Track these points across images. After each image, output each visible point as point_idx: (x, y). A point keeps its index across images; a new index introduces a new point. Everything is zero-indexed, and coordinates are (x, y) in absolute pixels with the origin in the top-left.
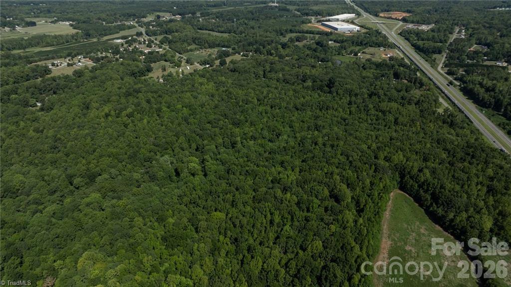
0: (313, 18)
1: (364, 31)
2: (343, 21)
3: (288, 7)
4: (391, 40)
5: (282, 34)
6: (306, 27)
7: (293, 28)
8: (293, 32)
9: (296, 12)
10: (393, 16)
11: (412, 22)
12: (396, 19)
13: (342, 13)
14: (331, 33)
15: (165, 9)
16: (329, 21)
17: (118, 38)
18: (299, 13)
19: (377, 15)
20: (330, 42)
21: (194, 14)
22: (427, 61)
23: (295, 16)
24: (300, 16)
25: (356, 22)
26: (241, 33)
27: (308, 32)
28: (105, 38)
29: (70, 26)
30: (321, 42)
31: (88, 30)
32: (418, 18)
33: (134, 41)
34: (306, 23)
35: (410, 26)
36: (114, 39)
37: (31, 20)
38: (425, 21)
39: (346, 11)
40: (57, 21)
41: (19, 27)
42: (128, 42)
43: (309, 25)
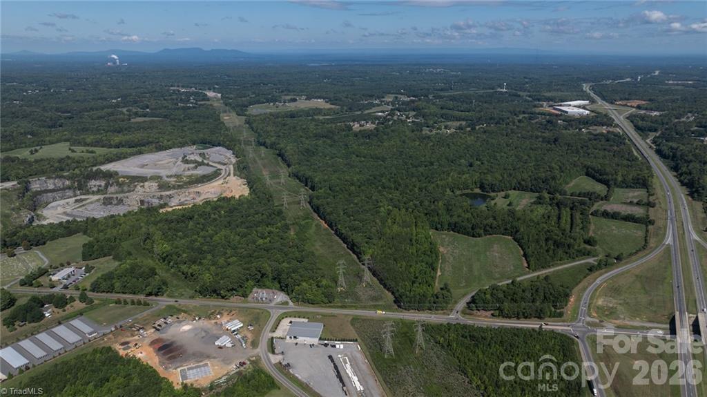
0: (545, 104)
1: (593, 114)
2: (575, 106)
3: (519, 93)
4: (617, 121)
5: (515, 114)
6: (537, 110)
7: (525, 110)
8: (526, 113)
9: (527, 98)
10: (628, 104)
11: (646, 109)
12: (631, 106)
13: (576, 100)
14: (561, 115)
15: (394, 92)
16: (561, 106)
17: (379, 112)
18: (530, 99)
19: (612, 103)
20: (559, 121)
21: (426, 96)
22: (641, 135)
23: (526, 101)
24: (531, 101)
25: (588, 107)
26: (480, 112)
27: (539, 114)
28: (366, 112)
29: (324, 103)
30: (551, 121)
31: (346, 106)
32: (653, 106)
33: (394, 114)
34: (538, 107)
35: (642, 112)
36: (375, 113)
37: (289, 97)
38: (658, 108)
39: (581, 98)
40: (308, 98)
41: (285, 102)
42: (388, 115)
43: (541, 108)
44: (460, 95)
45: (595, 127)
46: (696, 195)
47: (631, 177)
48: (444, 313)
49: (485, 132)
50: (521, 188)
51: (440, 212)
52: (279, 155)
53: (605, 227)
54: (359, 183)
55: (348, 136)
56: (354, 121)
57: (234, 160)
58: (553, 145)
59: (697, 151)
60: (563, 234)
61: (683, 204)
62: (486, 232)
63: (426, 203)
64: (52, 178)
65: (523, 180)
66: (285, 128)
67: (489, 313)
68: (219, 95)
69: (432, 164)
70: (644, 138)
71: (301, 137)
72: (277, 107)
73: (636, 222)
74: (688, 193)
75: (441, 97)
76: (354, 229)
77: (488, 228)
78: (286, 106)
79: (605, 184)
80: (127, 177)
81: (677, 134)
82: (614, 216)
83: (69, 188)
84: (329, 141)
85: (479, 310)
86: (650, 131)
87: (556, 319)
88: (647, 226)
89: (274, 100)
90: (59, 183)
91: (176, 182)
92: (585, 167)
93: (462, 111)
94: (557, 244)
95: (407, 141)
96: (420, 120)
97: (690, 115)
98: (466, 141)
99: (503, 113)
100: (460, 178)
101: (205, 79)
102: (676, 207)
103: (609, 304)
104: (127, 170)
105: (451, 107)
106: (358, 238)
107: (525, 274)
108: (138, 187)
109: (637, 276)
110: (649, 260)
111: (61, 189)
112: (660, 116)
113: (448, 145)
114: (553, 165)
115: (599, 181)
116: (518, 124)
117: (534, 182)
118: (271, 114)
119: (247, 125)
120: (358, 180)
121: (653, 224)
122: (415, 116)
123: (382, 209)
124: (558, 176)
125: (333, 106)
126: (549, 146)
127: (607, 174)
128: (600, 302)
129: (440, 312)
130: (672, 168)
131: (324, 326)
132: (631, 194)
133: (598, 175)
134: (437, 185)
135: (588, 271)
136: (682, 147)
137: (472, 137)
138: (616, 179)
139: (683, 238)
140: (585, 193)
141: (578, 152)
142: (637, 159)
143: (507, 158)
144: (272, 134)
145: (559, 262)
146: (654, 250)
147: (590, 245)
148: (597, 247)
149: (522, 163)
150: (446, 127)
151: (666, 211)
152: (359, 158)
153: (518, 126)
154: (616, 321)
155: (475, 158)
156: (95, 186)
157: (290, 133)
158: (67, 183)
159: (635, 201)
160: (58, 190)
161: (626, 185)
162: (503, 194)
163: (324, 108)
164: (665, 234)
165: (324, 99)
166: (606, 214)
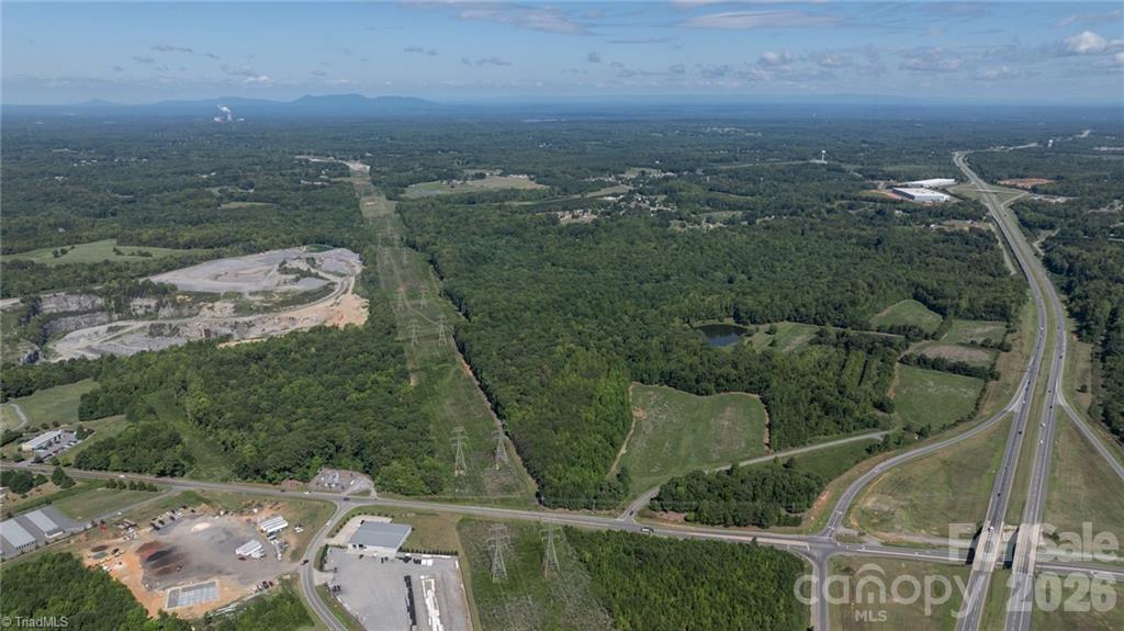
0: (882, 183)
1: (956, 201)
2: (930, 188)
3: (843, 166)
4: (992, 212)
5: (828, 200)
6: (866, 193)
7: (846, 194)
8: (846, 199)
9: (856, 174)
10: (1020, 185)
11: (1046, 193)
12: (1023, 189)
13: (935, 177)
14: (902, 201)
15: (644, 163)
16: (906, 186)
17: (609, 196)
18: (860, 176)
19: (992, 183)
20: (897, 212)
21: (692, 170)
22: (1026, 235)
23: (854, 179)
24: (860, 179)
25: (949, 190)
26: (770, 196)
27: (867, 199)
28: (590, 195)
29: (528, 181)
30: (883, 211)
31: (560, 185)
32: (1058, 187)
33: (632, 199)
34: (868, 189)
35: (1037, 197)
36: (602, 196)
37: (474, 172)
38: (1066, 192)
39: (942, 175)
40: (506, 173)
41: (466, 180)
42: (623, 200)
43: (874, 191)
44: (747, 170)
45: (953, 222)
46: (1084, 332)
47: (982, 302)
48: (610, 514)
49: (768, 228)
50: (798, 317)
51: (652, 354)
52: (431, 262)
53: (917, 383)
54: (538, 308)
55: (548, 232)
56: (564, 209)
57: (359, 269)
58: (873, 251)
59: (1111, 261)
60: (840, 392)
61: (1060, 348)
62: (719, 388)
63: (633, 340)
64: (76, 293)
65: (804, 306)
66: (452, 219)
67: (680, 517)
68: (368, 167)
69: (667, 277)
70: (1030, 239)
71: (474, 234)
72: (453, 187)
73: (971, 376)
74: (1075, 329)
75: (715, 173)
76: (505, 378)
77: (722, 381)
78: (467, 185)
79: (941, 313)
80: (189, 294)
81: (1086, 233)
82: (936, 365)
83: (102, 309)
84: (516, 241)
85: (666, 511)
86: (1043, 228)
87: (788, 528)
88: (986, 381)
89: (450, 176)
90: (86, 302)
91: (262, 301)
92: (913, 285)
93: (742, 195)
94: (827, 409)
95: (638, 242)
96: (672, 208)
97: (1116, 202)
98: (733, 244)
99: (808, 198)
100: (703, 300)
101: (355, 142)
102: (1047, 351)
103: (883, 506)
104: (193, 282)
105: (727, 188)
106: (505, 393)
107: (761, 456)
108: (205, 309)
109: (944, 462)
110: (973, 436)
111: (89, 312)
112: (1066, 203)
113: (701, 248)
114: (860, 281)
115: (932, 308)
116: (826, 216)
117: (821, 309)
118: (438, 198)
119: (398, 215)
120: (539, 302)
121: (997, 379)
122: (665, 203)
123: (559, 348)
124: (862, 299)
125: (540, 186)
126: (866, 250)
127: (944, 297)
128: (870, 503)
129: (604, 512)
130: (1062, 288)
131: (413, 529)
132: (979, 330)
133: (932, 298)
134: (662, 312)
135: (865, 453)
136: (1086, 255)
137: (745, 237)
138: (958, 306)
139: (1040, 402)
140: (899, 328)
141: (910, 261)
142: (1007, 272)
143: (792, 269)
144: (430, 228)
145: (823, 437)
146: (987, 419)
147: (884, 411)
148: (895, 415)
149: (810, 279)
150: (708, 221)
151: (1028, 357)
152: (555, 268)
153: (824, 219)
154: (886, 534)
155: (740, 271)
156: (141, 307)
157: (458, 227)
158: (100, 301)
159: (980, 340)
160: (85, 313)
161: (973, 315)
162: (767, 326)
163: (524, 190)
164: (1011, 395)
165: (528, 174)
166: (923, 362)
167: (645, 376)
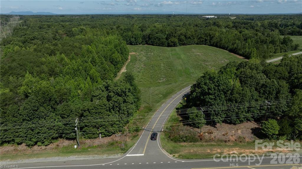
62: (181, 42)
167: (133, 40)
